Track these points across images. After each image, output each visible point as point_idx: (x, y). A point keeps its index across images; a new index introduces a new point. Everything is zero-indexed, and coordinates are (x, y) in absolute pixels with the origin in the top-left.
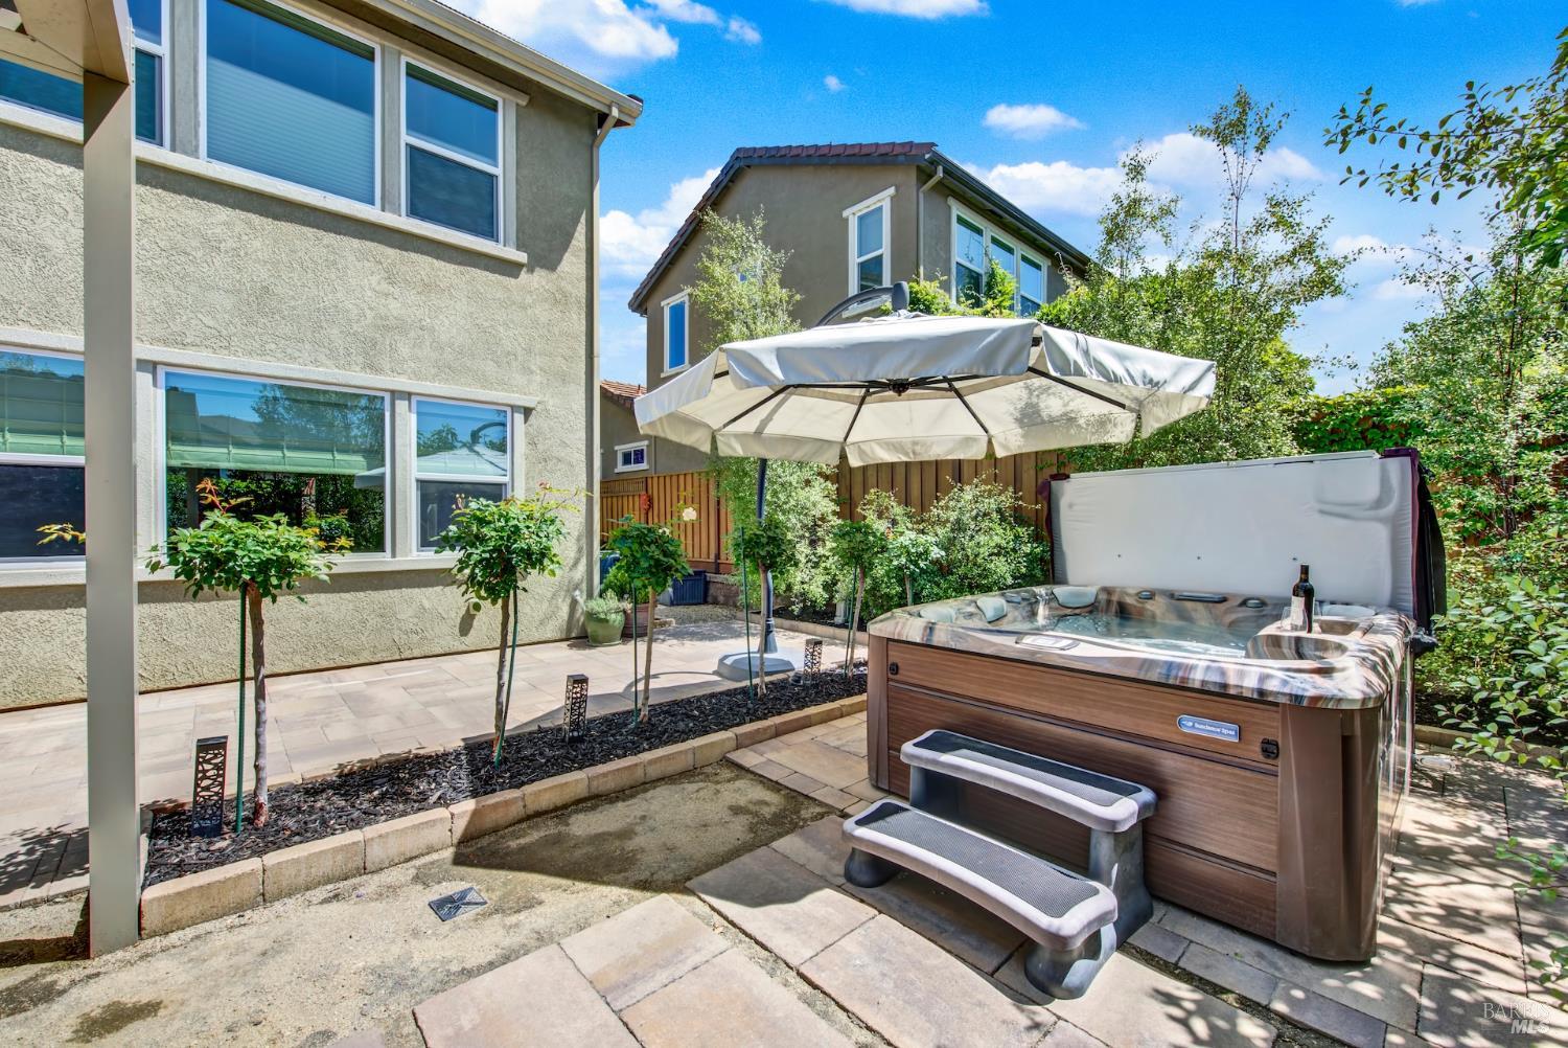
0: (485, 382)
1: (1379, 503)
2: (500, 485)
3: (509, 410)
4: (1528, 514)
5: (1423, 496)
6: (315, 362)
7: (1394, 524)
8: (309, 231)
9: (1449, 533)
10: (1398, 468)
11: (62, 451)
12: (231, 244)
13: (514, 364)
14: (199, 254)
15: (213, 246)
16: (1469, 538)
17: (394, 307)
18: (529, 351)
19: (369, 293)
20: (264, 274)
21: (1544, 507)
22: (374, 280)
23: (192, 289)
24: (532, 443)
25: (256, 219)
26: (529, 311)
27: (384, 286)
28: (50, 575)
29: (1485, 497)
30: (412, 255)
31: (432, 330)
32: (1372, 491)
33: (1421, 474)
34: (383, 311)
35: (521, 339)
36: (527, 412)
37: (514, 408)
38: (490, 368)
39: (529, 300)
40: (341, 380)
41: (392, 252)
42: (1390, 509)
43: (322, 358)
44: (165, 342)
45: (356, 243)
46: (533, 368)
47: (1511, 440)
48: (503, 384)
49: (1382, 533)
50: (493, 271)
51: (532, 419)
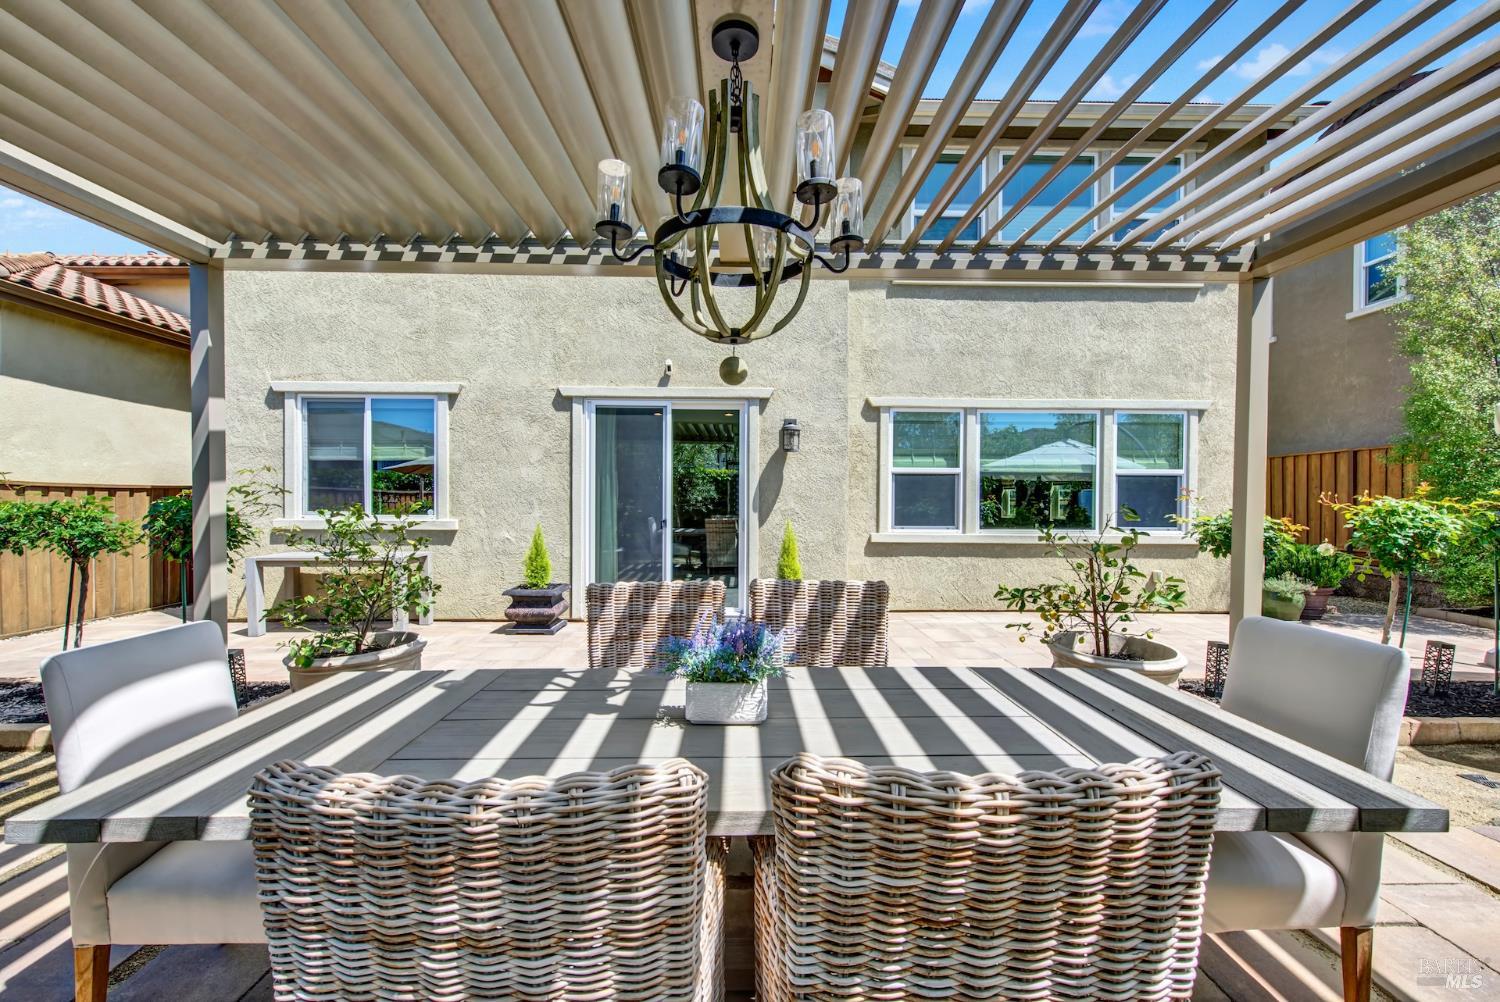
0: (1166, 392)
2: (1175, 477)
3: (1185, 414)
6: (1056, 395)
8: (1053, 304)
11: (913, 465)
12: (1013, 324)
13: (1191, 374)
14: (997, 335)
15: (1003, 328)
17: (1104, 345)
18: (1203, 361)
19: (1088, 339)
20: (1029, 340)
22: (1091, 328)
23: (994, 359)
24: (1204, 440)
25: (1025, 304)
26: (1203, 327)
27: (1099, 332)
28: (933, 537)
30: (1116, 303)
31: (1129, 358)
34: (1097, 351)
35: (1196, 352)
36: (1201, 413)
37: (1189, 412)
38: (1171, 381)
39: (1204, 316)
40: (1073, 405)
41: (1103, 305)
43: (1060, 391)
44: (980, 395)
45: (1081, 304)
46: (1206, 374)
48: (1182, 392)
50: (1174, 300)
51: (1204, 418)
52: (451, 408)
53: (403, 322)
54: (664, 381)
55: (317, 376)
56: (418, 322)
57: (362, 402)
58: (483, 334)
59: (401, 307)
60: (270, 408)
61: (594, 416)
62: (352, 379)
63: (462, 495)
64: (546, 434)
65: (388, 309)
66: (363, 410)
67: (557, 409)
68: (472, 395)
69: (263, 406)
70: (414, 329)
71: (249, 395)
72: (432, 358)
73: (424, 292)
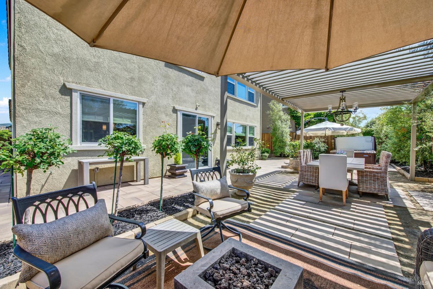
1: (371, 141)
2: (253, 137)
4: (383, 142)
5: (375, 140)
7: (372, 143)
9: (377, 144)
10: (373, 138)
16: (379, 144)
21: (384, 141)
24: (256, 131)
26: (256, 112)
29: (380, 141)
32: (371, 140)
33: (375, 138)
36: (256, 127)
42: (372, 142)
46: (256, 120)
47: (382, 136)
49: (371, 144)
52: (143, 107)
53: (126, 73)
54: (196, 109)
55: (88, 85)
56: (132, 75)
57: (109, 99)
58: (153, 85)
59: (125, 68)
60: (62, 95)
61: (182, 116)
62: (105, 90)
63: (146, 137)
64: (171, 119)
65: (120, 67)
66: (109, 103)
67: (173, 113)
68: (150, 104)
69: (58, 93)
70: (130, 77)
71: (49, 86)
72: (136, 89)
73: (134, 65)
